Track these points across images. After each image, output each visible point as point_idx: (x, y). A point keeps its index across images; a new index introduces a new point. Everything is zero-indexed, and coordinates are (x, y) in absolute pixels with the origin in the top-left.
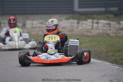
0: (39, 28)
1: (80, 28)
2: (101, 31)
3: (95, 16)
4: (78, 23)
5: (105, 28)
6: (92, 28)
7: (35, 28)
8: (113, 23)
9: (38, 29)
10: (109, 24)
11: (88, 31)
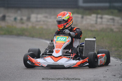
0: (44, 21)
1: (84, 22)
2: (104, 26)
3: (99, 11)
4: (82, 18)
5: (109, 23)
6: (96, 23)
7: (40, 21)
8: (117, 19)
9: (42, 23)
10: (113, 19)
11: (92, 26)
